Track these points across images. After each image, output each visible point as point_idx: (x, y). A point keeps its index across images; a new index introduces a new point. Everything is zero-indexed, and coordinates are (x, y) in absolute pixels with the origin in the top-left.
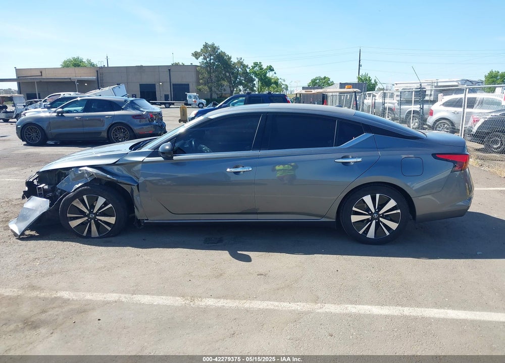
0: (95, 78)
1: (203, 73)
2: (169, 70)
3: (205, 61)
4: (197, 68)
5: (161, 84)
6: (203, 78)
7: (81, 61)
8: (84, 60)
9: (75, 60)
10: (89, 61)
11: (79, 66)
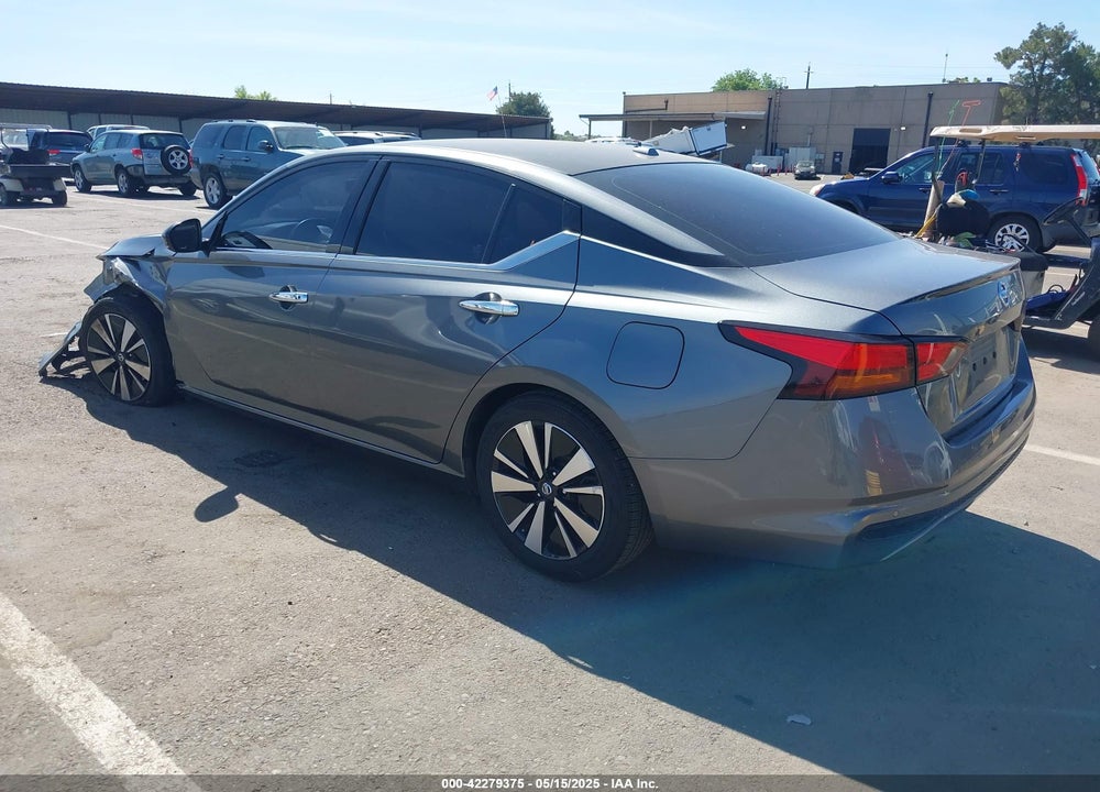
0: (763, 113)
1: (1014, 103)
2: (930, 96)
3: (1028, 72)
4: (1002, 91)
5: (903, 128)
6: (1014, 114)
7: (753, 79)
8: (757, 77)
9: (740, 76)
10: (767, 78)
11: (745, 88)
